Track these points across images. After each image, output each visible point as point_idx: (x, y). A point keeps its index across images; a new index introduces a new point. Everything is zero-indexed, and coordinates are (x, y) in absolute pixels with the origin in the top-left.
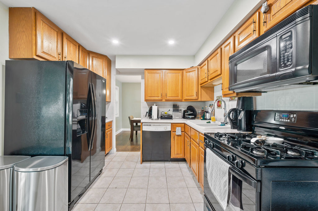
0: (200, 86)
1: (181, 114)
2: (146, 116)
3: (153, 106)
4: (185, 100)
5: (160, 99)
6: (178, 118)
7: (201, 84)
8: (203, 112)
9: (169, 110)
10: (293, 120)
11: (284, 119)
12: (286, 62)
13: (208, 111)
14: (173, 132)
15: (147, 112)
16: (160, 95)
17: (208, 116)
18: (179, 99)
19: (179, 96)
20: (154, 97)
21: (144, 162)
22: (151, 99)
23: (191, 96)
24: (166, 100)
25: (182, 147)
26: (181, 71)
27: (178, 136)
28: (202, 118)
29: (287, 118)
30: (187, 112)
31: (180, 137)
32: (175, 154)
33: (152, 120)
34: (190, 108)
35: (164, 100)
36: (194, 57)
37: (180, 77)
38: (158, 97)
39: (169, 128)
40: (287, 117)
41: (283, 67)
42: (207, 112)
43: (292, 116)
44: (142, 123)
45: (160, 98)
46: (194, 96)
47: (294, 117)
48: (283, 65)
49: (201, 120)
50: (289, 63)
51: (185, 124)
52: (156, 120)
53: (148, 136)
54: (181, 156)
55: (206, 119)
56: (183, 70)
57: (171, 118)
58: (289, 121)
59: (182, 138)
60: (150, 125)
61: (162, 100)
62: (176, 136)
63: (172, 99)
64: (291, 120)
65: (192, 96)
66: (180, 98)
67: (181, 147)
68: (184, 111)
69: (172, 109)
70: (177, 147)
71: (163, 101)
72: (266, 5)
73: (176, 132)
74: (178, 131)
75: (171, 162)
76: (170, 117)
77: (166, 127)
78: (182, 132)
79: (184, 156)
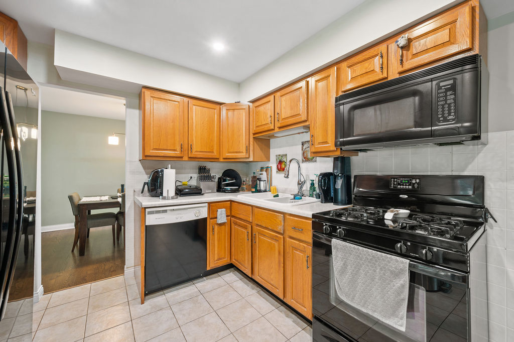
0: (252, 136)
1: (214, 184)
2: (142, 192)
3: (165, 170)
4: (224, 159)
5: (179, 155)
6: (210, 191)
7: (254, 134)
8: (255, 179)
9: (191, 178)
10: (416, 186)
11: (403, 185)
12: (446, 115)
13: (260, 178)
14: (211, 219)
15: (145, 184)
16: (178, 148)
17: (262, 186)
18: (214, 157)
19: (215, 151)
20: (167, 150)
21: (147, 297)
22: (158, 155)
23: (237, 152)
24: (190, 158)
25: (227, 245)
26: (218, 107)
27: (221, 225)
28: (254, 190)
29: (407, 184)
30: (225, 180)
31: (223, 227)
32: (216, 259)
33: (164, 198)
34: (229, 173)
35: (186, 158)
36: (239, 85)
37: (216, 116)
38: (174, 150)
39: (203, 213)
40: (408, 182)
41: (441, 120)
42: (260, 180)
43: (414, 181)
44: (145, 208)
45: (178, 153)
46: (242, 152)
47: (416, 182)
48: (442, 119)
49: (253, 192)
50: (450, 117)
51: (231, 201)
52: (173, 198)
53: (161, 235)
54: (225, 261)
55: (260, 191)
56: (221, 104)
57: (200, 191)
58: (410, 187)
59: (227, 228)
60: (165, 211)
61: (182, 157)
62: (216, 227)
63: (201, 156)
64: (413, 186)
65: (239, 152)
66: (215, 154)
67: (225, 245)
68: (219, 178)
69: (195, 176)
70: (218, 247)
71: (184, 159)
72: (406, 38)
73: (216, 218)
74: (222, 216)
75: (205, 278)
76: (197, 191)
77: (199, 212)
78: (227, 216)
79: (229, 261)
